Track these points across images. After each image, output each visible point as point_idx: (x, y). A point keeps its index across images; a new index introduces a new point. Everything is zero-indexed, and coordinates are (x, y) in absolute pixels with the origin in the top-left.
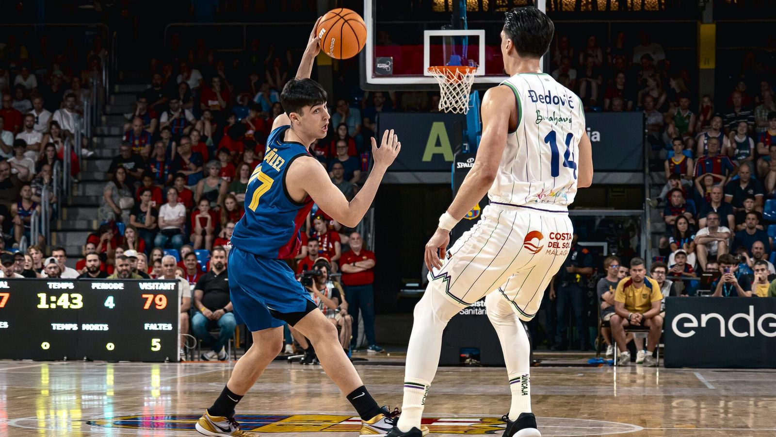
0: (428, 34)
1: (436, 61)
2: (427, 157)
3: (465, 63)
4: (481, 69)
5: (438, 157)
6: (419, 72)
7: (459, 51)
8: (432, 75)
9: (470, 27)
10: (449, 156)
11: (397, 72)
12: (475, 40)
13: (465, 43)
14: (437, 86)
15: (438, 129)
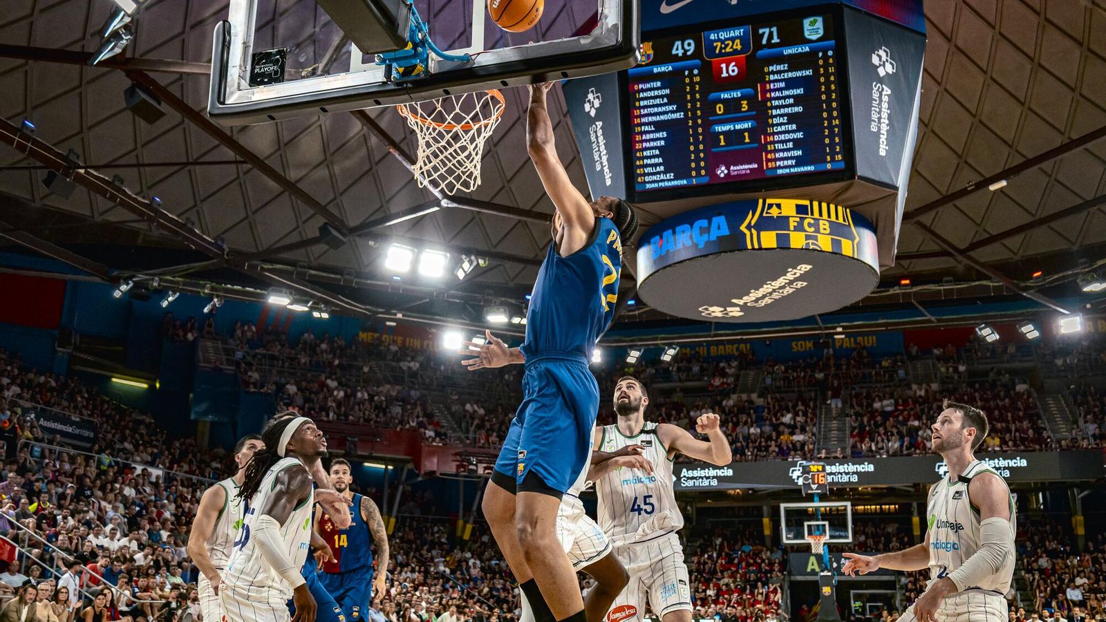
0: (806, 524)
1: (810, 533)
2: (809, 570)
3: (821, 535)
4: (828, 537)
5: (813, 570)
6: (803, 538)
7: (818, 530)
8: (808, 539)
9: (823, 520)
10: (817, 570)
11: (795, 538)
12: (824, 526)
13: (821, 528)
14: (810, 544)
15: (812, 559)
